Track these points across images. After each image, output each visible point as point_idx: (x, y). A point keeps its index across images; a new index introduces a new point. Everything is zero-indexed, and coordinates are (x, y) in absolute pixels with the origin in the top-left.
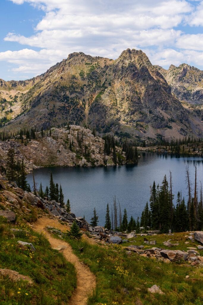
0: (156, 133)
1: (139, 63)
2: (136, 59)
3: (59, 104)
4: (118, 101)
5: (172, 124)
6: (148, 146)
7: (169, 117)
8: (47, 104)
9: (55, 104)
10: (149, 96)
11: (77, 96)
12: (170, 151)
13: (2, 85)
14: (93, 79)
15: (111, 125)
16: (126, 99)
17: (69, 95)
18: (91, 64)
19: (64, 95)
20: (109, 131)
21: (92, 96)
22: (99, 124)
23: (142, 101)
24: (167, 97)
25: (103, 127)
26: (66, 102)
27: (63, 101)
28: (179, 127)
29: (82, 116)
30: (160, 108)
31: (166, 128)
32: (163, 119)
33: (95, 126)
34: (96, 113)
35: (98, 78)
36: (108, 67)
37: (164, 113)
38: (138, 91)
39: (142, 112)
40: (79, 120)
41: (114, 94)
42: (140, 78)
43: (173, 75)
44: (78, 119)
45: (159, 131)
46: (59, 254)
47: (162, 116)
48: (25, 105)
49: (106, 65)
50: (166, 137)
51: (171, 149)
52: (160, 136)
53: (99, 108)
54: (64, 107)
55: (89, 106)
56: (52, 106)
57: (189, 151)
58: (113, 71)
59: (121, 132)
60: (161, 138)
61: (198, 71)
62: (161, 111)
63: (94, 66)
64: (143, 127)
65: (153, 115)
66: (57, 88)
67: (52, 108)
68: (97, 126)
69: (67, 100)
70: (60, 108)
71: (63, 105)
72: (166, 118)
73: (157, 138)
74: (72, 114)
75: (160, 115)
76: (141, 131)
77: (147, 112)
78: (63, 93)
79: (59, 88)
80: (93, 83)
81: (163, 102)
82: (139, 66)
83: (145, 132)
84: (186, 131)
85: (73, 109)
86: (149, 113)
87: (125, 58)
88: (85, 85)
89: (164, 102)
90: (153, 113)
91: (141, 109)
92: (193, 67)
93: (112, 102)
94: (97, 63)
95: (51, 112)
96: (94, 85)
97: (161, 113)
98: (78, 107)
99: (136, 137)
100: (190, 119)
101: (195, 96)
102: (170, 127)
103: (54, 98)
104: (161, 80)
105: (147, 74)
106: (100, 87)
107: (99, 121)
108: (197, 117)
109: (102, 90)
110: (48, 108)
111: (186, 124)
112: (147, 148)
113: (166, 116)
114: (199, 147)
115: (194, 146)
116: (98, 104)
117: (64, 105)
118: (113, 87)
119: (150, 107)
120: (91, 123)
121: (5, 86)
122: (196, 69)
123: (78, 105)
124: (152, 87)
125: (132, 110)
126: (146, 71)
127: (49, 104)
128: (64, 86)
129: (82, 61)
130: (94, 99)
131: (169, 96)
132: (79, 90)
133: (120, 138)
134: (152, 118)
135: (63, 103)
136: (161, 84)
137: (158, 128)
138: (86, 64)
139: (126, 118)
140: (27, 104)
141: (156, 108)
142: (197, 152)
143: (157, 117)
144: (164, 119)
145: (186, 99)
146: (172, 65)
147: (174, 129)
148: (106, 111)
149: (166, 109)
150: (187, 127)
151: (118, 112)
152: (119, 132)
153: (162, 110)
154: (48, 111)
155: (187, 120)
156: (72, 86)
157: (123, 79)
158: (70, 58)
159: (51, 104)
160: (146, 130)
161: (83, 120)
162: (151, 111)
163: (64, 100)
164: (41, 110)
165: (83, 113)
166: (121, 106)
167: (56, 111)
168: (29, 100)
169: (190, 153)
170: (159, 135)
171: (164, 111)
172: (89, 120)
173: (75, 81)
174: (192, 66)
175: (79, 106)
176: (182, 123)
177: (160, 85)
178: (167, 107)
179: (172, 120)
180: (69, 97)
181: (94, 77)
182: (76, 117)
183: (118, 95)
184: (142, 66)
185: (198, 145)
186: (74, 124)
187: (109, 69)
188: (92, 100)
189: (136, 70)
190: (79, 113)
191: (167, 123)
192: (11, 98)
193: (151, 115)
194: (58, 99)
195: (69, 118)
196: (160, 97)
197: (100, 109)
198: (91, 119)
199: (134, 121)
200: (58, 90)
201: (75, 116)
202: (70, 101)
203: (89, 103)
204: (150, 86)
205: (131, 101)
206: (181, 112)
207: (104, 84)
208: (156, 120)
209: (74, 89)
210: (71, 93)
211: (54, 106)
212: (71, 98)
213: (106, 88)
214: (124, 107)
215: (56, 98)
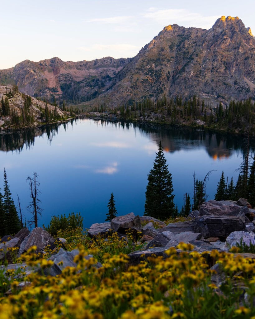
3: (142, 77)
8: (132, 77)
9: (139, 77)
10: (237, 65)
11: (162, 68)
16: (211, 70)
17: (154, 68)
18: (183, 35)
19: (150, 68)
21: (178, 68)
23: (228, 72)
26: (150, 75)
27: (147, 74)
29: (163, 88)
30: (248, 79)
32: (248, 91)
34: (178, 85)
35: (187, 50)
37: (252, 84)
38: (226, 61)
39: (226, 83)
40: (159, 92)
49: (197, 36)
54: (147, 80)
56: (136, 79)
62: (248, 82)
64: (224, 99)
65: (238, 86)
66: (144, 61)
67: (134, 81)
69: (152, 73)
70: (143, 81)
71: (146, 78)
72: (252, 89)
74: (154, 86)
75: (246, 86)
77: (232, 83)
78: (149, 66)
79: (146, 61)
81: (252, 72)
86: (234, 84)
87: (218, 26)
88: (172, 57)
90: (239, 84)
91: (225, 80)
93: (195, 74)
95: (134, 85)
96: (182, 57)
97: (248, 84)
98: (160, 80)
103: (139, 72)
105: (239, 43)
106: (187, 58)
107: (178, 93)
109: (188, 62)
110: (131, 82)
113: (253, 87)
117: (148, 78)
118: (199, 58)
119: (237, 78)
120: (170, 95)
121: (114, 63)
123: (162, 77)
124: (242, 56)
125: (216, 81)
128: (152, 59)
129: (174, 33)
132: (166, 63)
134: (237, 89)
135: (147, 76)
138: (178, 36)
139: (208, 89)
141: (243, 79)
143: (242, 88)
144: (250, 90)
153: (250, 80)
156: (159, 59)
159: (135, 77)
161: (163, 92)
162: (236, 82)
163: (149, 73)
164: (125, 83)
165: (164, 86)
167: (139, 84)
171: (252, 81)
172: (169, 92)
173: (163, 53)
175: (162, 79)
180: (154, 70)
182: (158, 90)
186: (154, 96)
188: (177, 72)
189: (227, 39)
190: (161, 85)
191: (253, 94)
192: (115, 74)
193: (236, 86)
194: (143, 72)
195: (150, 91)
199: (216, 93)
200: (145, 63)
201: (156, 89)
202: (154, 73)
203: (174, 75)
205: (217, 71)
207: (191, 56)
208: (239, 91)
209: (160, 62)
210: (156, 66)
211: (138, 79)
212: (156, 71)
213: (193, 59)
214: (207, 78)
215: (141, 72)
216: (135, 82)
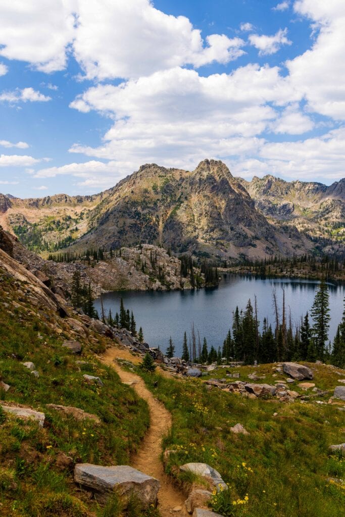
0: (238, 252)
1: (219, 175)
2: (215, 170)
3: (130, 221)
4: (196, 217)
5: (257, 242)
6: (230, 266)
7: (253, 234)
9: (125, 221)
10: (230, 211)
11: (150, 212)
12: (254, 272)
13: (66, 200)
14: (168, 192)
15: (188, 244)
16: (205, 215)
17: (141, 211)
18: (165, 176)
19: (136, 211)
20: (186, 251)
21: (166, 211)
22: (175, 243)
23: (222, 217)
24: (250, 212)
25: (179, 246)
26: (138, 219)
27: (134, 218)
28: (265, 246)
29: (155, 233)
30: (242, 225)
31: (249, 247)
32: (246, 237)
33: (171, 245)
34: (172, 231)
35: (173, 192)
36: (184, 179)
37: (247, 230)
38: (218, 206)
39: (222, 229)
41: (190, 210)
42: (219, 191)
43: (257, 187)
44: (151, 237)
45: (242, 250)
46: (130, 390)
47: (244, 234)
48: (93, 223)
49: (181, 178)
50: (249, 257)
51: (256, 270)
52: (243, 256)
53: (175, 224)
54: (135, 224)
55: (163, 223)
56: (122, 223)
57: (276, 272)
58: (190, 183)
59: (200, 252)
60: (244, 258)
61: (285, 183)
62: (244, 228)
63: (169, 178)
64: (223, 245)
65: (235, 232)
66: (127, 203)
67: (121, 226)
68: (172, 245)
69: (139, 216)
70: (130, 225)
71: (134, 222)
72: (249, 236)
73: (240, 257)
74: (145, 231)
75: (243, 232)
76: (222, 250)
77: (228, 229)
78: (134, 209)
79: (130, 203)
80: (167, 197)
81: (245, 218)
82: (218, 178)
83: (226, 251)
84: (272, 249)
85: (146, 226)
86: (230, 230)
87: (203, 169)
88: (158, 200)
89: (247, 217)
90: (235, 230)
91: (221, 226)
92: (279, 178)
93: (189, 218)
94: (171, 175)
95: (121, 230)
96: (169, 200)
97: (244, 230)
99: (216, 256)
100: (277, 236)
101: (282, 211)
102: (254, 246)
103: (124, 215)
104: (244, 193)
105: (227, 187)
106: (175, 201)
107: (174, 239)
108: (284, 233)
109: (178, 205)
110: (117, 226)
111: (272, 242)
112: (229, 269)
113: (250, 233)
114: (287, 267)
115: (281, 267)
116: (174, 221)
117: (136, 222)
118: (190, 202)
119: (232, 223)
120: (165, 241)
121: (70, 202)
122: (282, 181)
123: (151, 221)
124: (233, 201)
125: (212, 227)
126: (226, 184)
127: (118, 221)
128: (136, 200)
129: (155, 173)
130: (168, 215)
131: (252, 211)
132: (152, 206)
133: (198, 258)
134: (234, 236)
135: (134, 220)
136: (244, 197)
137: (241, 247)
138: (159, 176)
139: (204, 236)
140: (94, 222)
141: (238, 224)
142: (285, 273)
143: (239, 234)
145: (272, 214)
146: (255, 177)
147: (258, 247)
148: (182, 228)
149: (249, 225)
150: (273, 245)
151: (196, 229)
152: (197, 251)
153: (245, 226)
154: (117, 228)
155: (273, 237)
156: (144, 201)
157: (200, 193)
158: (142, 171)
159: (121, 221)
160: (227, 249)
161: (156, 238)
162: (233, 228)
163: (136, 216)
164: (110, 228)
165: (156, 231)
166: (199, 222)
167: (127, 229)
168: (96, 217)
169: (276, 275)
170: (242, 254)
171: (247, 227)
172: (163, 238)
173: (148, 195)
174: (277, 178)
175: (152, 223)
176: (267, 240)
177: (242, 199)
178: (250, 223)
179: (256, 238)
180: (141, 214)
181: (168, 191)
182: (149, 235)
183: (195, 210)
184: (221, 178)
185: (286, 266)
186: (147, 243)
187: (184, 182)
188: (167, 216)
189: (215, 182)
190: (152, 230)
191: (251, 241)
192: (77, 215)
193: (233, 232)
194: (129, 215)
195: (141, 236)
196: (242, 213)
197: (175, 226)
198: (166, 237)
199: (214, 239)
200: (129, 205)
201: (147, 234)
202: (142, 217)
203: (164, 220)
204: (231, 200)
205: (210, 216)
206: (267, 229)
207: (179, 199)
208: (238, 237)
209: (147, 204)
210: (143, 209)
211: (125, 223)
212: (143, 215)
213: (182, 202)
214: (202, 224)
215: (126, 215)
216: (123, 227)
